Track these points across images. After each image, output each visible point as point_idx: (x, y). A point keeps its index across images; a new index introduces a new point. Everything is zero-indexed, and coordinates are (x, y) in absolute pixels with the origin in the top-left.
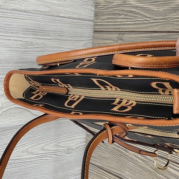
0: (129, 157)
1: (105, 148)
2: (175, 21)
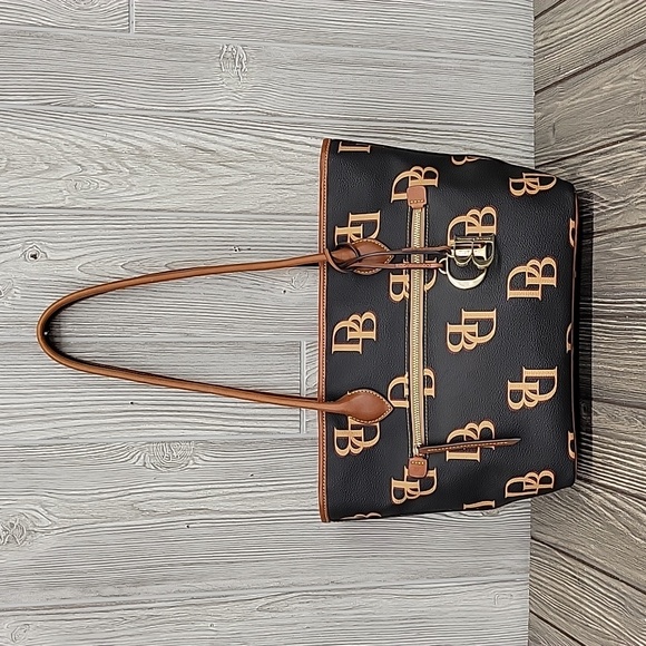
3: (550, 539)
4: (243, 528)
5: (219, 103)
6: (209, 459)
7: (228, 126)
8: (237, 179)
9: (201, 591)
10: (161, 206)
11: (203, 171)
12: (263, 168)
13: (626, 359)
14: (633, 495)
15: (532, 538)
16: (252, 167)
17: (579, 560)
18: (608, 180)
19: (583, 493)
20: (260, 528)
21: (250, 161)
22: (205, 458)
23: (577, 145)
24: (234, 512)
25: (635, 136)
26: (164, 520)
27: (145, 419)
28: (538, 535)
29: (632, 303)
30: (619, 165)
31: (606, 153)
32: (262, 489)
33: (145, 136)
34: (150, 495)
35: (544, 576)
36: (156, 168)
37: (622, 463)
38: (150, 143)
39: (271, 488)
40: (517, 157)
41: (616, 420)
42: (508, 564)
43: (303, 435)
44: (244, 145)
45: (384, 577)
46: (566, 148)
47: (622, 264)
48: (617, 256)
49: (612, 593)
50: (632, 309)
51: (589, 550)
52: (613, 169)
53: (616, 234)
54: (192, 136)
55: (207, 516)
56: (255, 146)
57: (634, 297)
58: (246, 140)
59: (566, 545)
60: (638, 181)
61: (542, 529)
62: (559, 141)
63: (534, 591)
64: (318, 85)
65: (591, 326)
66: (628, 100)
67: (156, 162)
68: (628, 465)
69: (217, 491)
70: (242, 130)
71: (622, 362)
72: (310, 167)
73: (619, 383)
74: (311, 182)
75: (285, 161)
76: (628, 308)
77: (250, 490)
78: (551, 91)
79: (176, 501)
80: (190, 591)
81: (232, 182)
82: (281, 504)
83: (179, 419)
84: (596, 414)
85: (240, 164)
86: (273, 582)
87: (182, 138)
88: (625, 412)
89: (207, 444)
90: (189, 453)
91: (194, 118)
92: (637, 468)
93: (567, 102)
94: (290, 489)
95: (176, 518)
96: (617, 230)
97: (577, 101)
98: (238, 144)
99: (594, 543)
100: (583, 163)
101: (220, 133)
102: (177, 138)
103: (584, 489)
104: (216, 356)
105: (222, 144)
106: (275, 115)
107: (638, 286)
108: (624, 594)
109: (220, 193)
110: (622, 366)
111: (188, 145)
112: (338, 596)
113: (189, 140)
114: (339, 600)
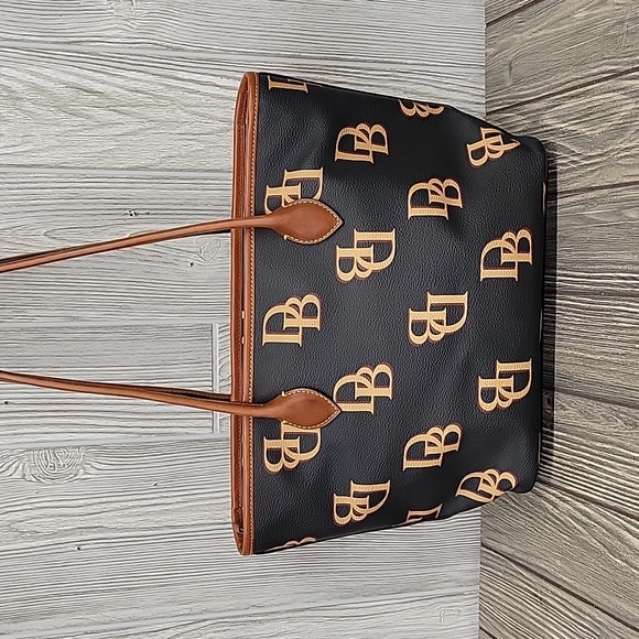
0: (559, 520)
1: (516, 504)
2: (621, 157)
3: (504, 548)
4: (146, 548)
5: (107, 33)
6: (102, 467)
7: (119, 61)
8: (131, 128)
9: (96, 624)
10: (37, 161)
11: (89, 117)
12: (163, 114)
13: (603, 345)
14: (611, 508)
15: (482, 545)
16: (149, 113)
17: (542, 577)
18: (581, 129)
19: (546, 499)
20: (165, 547)
21: (147, 105)
22: (98, 466)
23: (541, 87)
24: (135, 529)
25: (617, 75)
26: (49, 541)
27: (23, 421)
28: (490, 543)
29: (611, 278)
30: (595, 110)
31: (578, 96)
32: (168, 501)
33: (14, 73)
34: (32, 513)
35: (497, 590)
36: (30, 113)
37: (597, 468)
38: (21, 81)
39: (179, 499)
40: (466, 102)
41: (589, 416)
42: (456, 575)
43: (217, 434)
44: (139, 86)
45: (314, 596)
46: (525, 91)
47: (598, 231)
48: (591, 221)
49: (584, 620)
50: (612, 285)
51: (555, 567)
52: (588, 115)
53: (591, 195)
54: (75, 75)
55: (101, 535)
56: (152, 88)
57: (614, 271)
58: (141, 80)
59: (525, 557)
60: (621, 129)
61: (495, 536)
62: (517, 82)
63: (486, 605)
64: (229, 12)
65: (555, 304)
66: (607, 30)
67: (28, 106)
68: (605, 471)
69: (114, 505)
70: (137, 66)
71: (598, 349)
72: (219, 113)
73: (593, 373)
74: (221, 131)
75: (189, 106)
76: (606, 284)
77: (154, 502)
78: (506, 22)
79: (63, 519)
80: (82, 625)
81: (125, 131)
82: (189, 518)
83: (66, 420)
84: (563, 408)
85: (134, 110)
86: (184, 609)
87: (63, 77)
88: (601, 409)
89: (100, 449)
90: (78, 461)
91: (77, 52)
92: (618, 476)
93: (526, 35)
94: (201, 499)
95: (64, 539)
96: (592, 189)
97: (541, 33)
98: (132, 84)
99: (561, 559)
100: (548, 108)
101: (110, 70)
102: (55, 76)
103: (548, 495)
104: (109, 344)
105: (113, 84)
106: (176, 49)
107: (620, 257)
108: (599, 622)
109: (111, 145)
110: (598, 353)
111: (68, 85)
112: (260, 621)
113: (71, 79)
114: (261, 627)
